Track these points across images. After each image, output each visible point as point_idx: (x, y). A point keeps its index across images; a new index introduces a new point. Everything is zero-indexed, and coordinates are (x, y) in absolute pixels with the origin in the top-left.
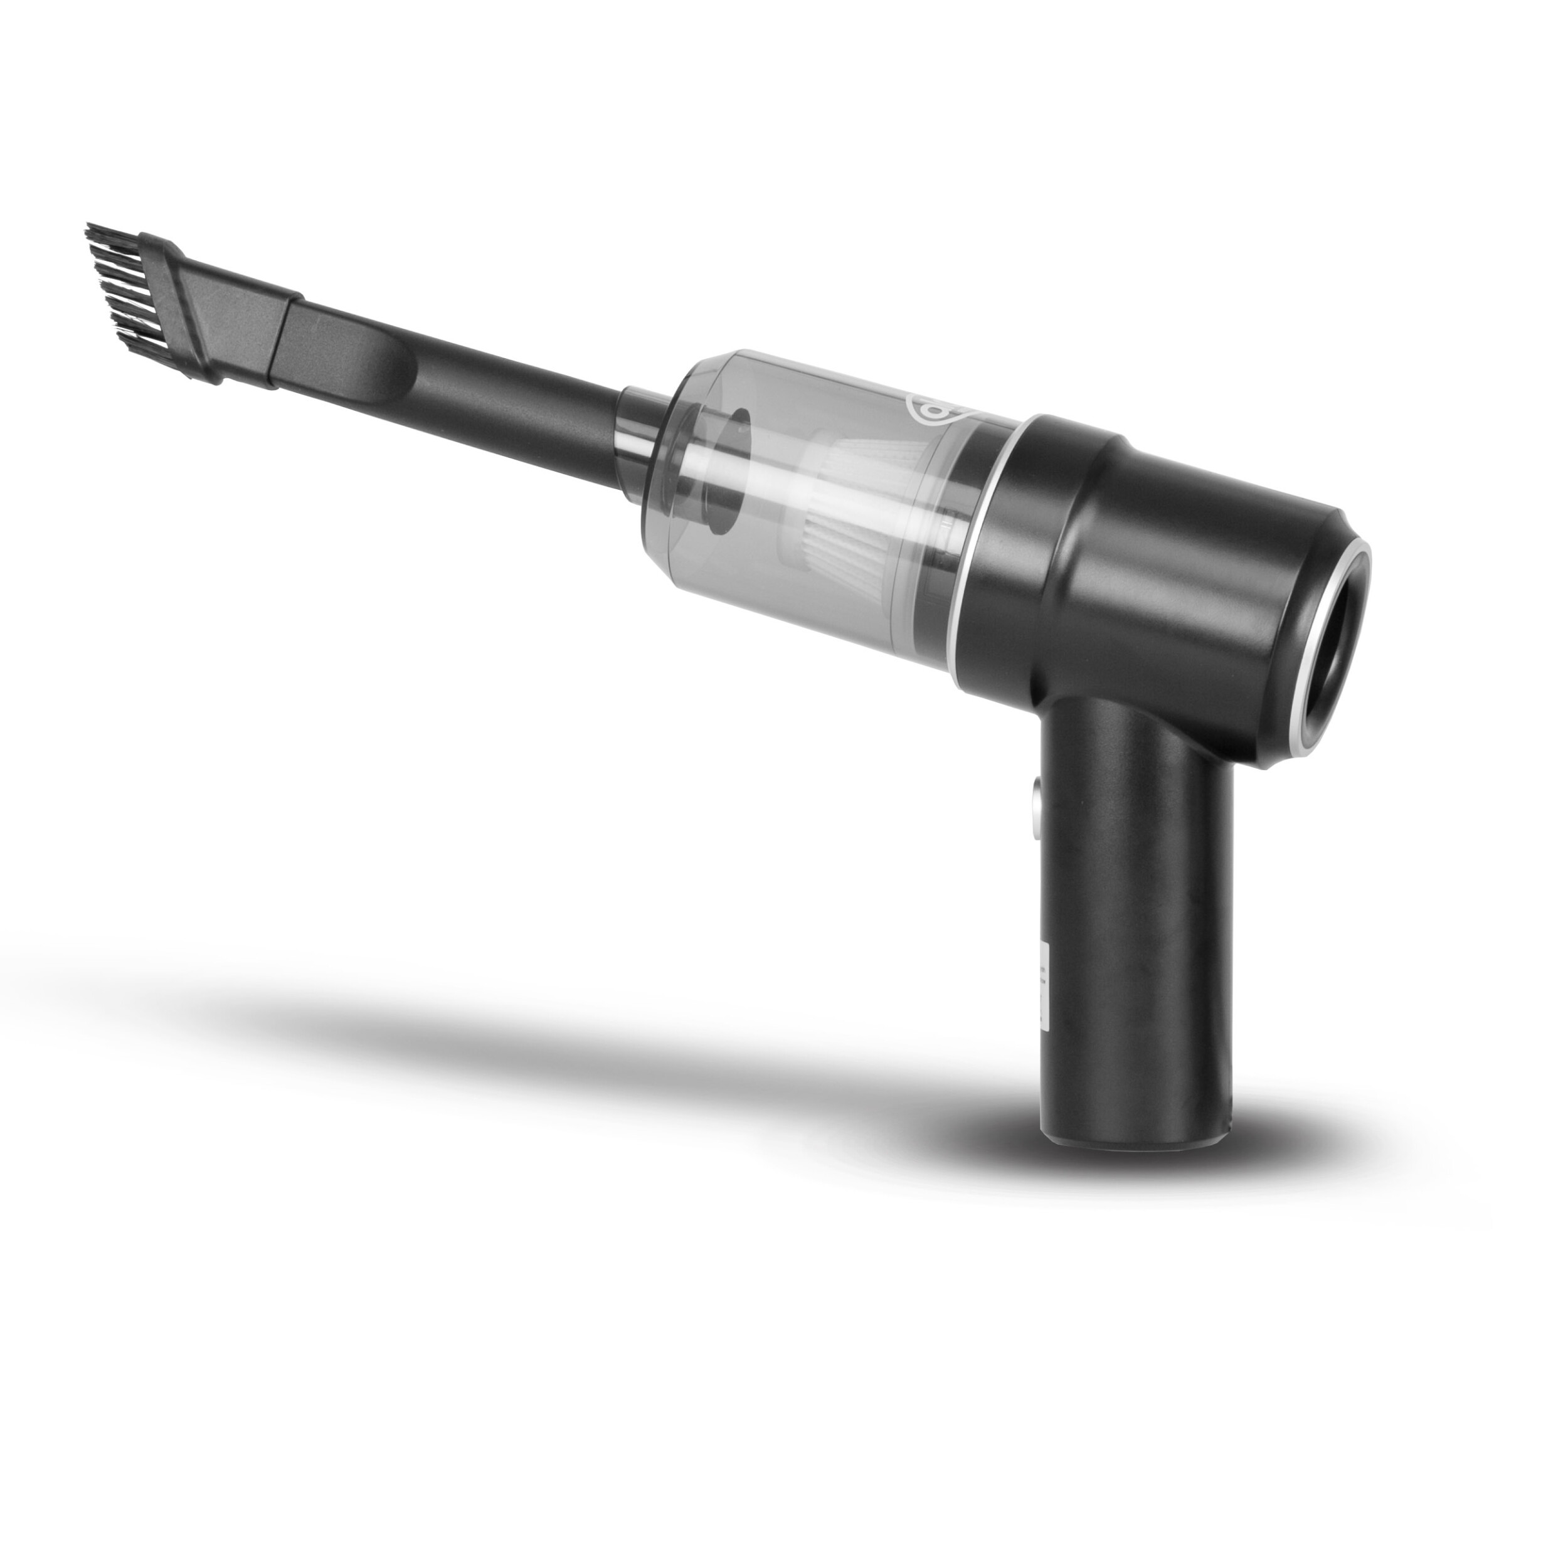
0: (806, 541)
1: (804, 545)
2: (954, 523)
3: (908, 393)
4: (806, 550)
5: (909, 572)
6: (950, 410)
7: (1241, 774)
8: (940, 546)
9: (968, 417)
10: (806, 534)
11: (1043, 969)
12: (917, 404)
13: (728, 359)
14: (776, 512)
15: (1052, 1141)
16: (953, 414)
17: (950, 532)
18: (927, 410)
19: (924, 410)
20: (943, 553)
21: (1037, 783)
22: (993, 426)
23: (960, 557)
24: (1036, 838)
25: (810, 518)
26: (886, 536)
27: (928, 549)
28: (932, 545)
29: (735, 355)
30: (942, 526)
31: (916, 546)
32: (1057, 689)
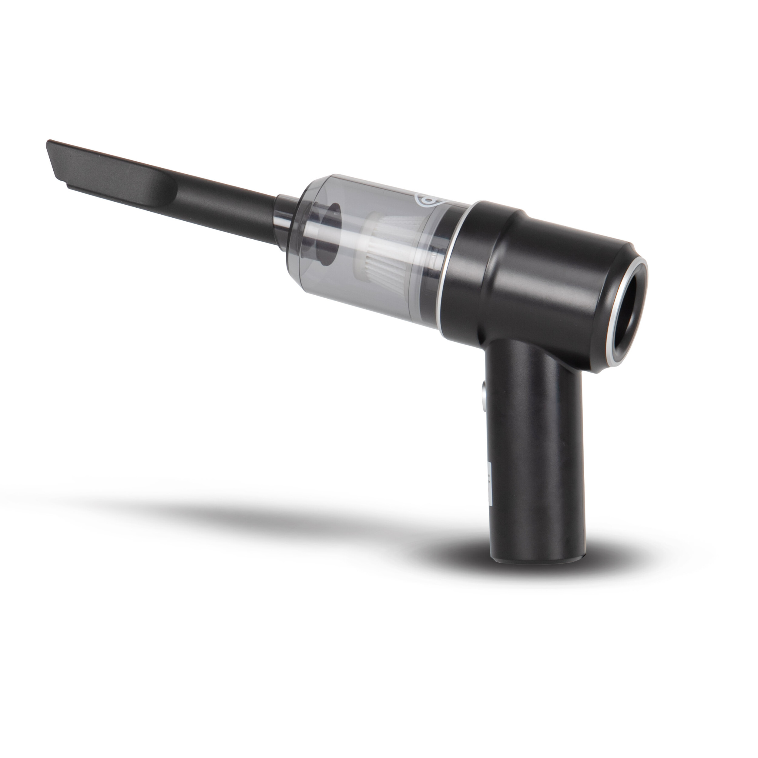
0: (367, 267)
1: (366, 268)
2: (437, 255)
3: (416, 193)
4: (367, 271)
5: (417, 279)
6: (436, 200)
7: (585, 375)
8: (431, 266)
9: (445, 203)
10: (366, 263)
11: (489, 476)
12: (420, 198)
13: (326, 179)
14: (353, 253)
15: (496, 561)
16: (437, 202)
17: (436, 259)
18: (425, 199)
19: (423, 200)
20: (432, 270)
21: (484, 384)
22: (457, 207)
23: (441, 271)
24: (485, 411)
25: (368, 255)
26: (406, 263)
27: (424, 268)
28: (426, 266)
29: (331, 176)
30: (432, 256)
31: (419, 267)
32: (491, 336)
